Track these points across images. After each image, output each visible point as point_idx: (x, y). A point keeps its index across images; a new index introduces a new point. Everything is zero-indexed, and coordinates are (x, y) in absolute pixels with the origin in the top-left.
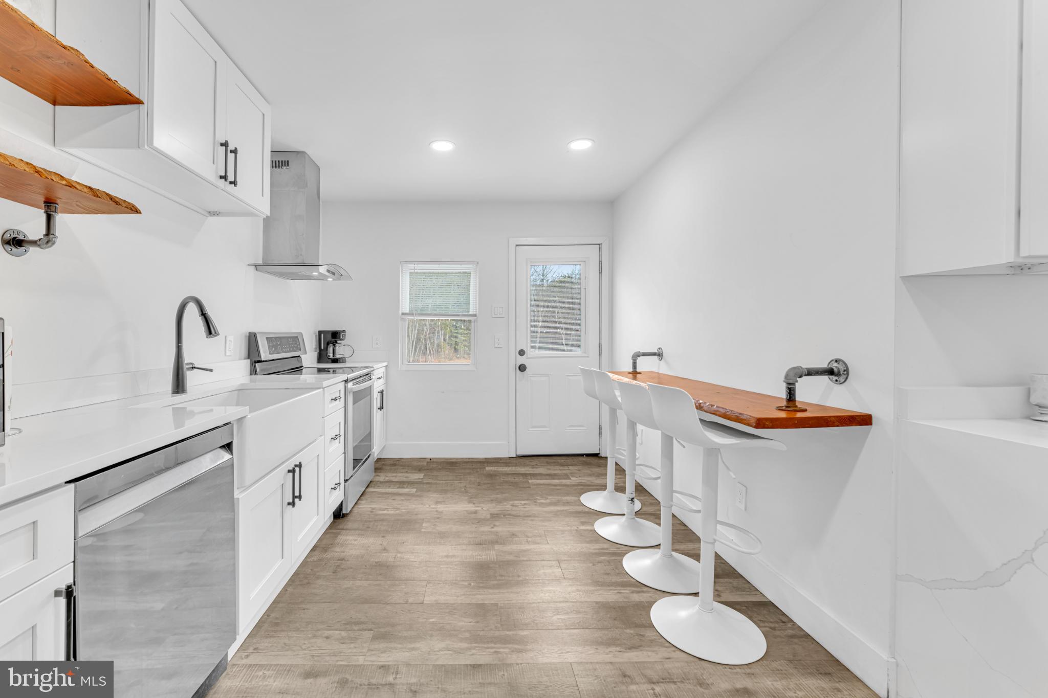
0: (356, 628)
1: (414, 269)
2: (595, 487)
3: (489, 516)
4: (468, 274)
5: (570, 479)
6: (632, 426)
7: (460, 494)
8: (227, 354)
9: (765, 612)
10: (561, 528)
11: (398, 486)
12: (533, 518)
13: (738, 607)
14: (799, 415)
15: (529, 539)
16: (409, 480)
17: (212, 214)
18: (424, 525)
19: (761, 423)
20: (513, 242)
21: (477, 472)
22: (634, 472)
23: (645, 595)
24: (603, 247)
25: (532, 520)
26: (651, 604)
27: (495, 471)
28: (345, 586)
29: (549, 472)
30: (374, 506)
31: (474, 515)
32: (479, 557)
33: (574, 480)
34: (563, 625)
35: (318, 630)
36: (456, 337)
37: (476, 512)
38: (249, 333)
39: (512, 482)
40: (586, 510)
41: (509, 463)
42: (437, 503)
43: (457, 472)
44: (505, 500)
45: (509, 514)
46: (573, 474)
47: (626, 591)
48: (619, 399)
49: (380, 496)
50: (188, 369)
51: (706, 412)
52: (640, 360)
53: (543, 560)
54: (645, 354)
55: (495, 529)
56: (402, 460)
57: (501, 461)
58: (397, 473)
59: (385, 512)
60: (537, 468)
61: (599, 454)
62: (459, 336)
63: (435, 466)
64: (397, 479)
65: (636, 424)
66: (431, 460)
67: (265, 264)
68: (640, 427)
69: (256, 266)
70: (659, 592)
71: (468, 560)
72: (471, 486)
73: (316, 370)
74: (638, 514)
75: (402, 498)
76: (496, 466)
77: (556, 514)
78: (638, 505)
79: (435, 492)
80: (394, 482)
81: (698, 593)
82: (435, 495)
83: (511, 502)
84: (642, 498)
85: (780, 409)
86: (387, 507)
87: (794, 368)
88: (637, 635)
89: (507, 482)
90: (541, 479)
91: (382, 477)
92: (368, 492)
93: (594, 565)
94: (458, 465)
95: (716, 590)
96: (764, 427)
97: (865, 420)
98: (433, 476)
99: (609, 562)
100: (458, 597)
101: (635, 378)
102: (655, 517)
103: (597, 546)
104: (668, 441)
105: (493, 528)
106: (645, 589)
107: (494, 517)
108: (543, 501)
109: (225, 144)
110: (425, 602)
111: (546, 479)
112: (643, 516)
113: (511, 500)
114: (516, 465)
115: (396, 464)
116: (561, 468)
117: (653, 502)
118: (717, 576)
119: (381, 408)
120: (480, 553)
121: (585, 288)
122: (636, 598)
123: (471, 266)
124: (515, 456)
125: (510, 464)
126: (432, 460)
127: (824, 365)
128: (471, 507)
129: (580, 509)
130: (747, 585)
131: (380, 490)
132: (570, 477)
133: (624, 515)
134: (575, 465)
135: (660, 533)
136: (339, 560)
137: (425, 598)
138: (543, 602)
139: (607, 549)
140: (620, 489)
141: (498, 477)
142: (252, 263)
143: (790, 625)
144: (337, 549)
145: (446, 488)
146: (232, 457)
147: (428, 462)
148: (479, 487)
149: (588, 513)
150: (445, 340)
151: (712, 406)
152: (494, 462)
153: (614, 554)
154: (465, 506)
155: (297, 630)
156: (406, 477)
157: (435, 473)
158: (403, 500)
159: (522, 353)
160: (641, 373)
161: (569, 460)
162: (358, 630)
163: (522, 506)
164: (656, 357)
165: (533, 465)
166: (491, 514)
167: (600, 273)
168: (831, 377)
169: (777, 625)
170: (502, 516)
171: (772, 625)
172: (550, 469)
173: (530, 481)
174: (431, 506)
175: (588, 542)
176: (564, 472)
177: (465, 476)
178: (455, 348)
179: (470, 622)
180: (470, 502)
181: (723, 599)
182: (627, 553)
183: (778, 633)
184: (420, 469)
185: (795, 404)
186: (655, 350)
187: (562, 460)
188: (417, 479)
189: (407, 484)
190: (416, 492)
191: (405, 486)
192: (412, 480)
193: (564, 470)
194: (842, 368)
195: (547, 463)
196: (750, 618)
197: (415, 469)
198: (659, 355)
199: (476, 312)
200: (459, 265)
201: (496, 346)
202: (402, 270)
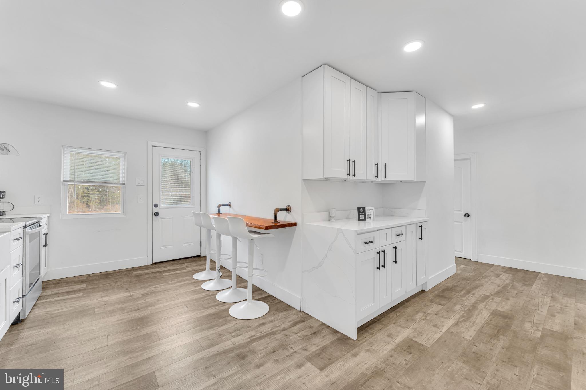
1: (75, 152)
2: (199, 271)
3: (141, 296)
5: (186, 269)
6: (219, 236)
7: (118, 289)
9: (269, 299)
10: (184, 291)
11: (66, 294)
12: (168, 291)
13: (260, 300)
14: (278, 224)
15: (168, 300)
16: (75, 290)
18: (95, 310)
19: (267, 228)
20: (151, 143)
21: (128, 276)
22: (220, 258)
23: (226, 306)
24: (202, 152)
25: (168, 292)
26: (229, 309)
27: (140, 273)
29: (174, 268)
30: (47, 310)
31: (132, 297)
32: (139, 315)
33: (188, 269)
34: (191, 328)
36: (88, 196)
37: (132, 296)
39: (152, 277)
40: (196, 281)
41: (148, 268)
42: (102, 297)
43: (113, 278)
44: (150, 286)
45: (154, 292)
46: (187, 267)
47: (218, 307)
48: (214, 226)
49: (51, 303)
51: (249, 226)
52: (221, 208)
53: (178, 307)
54: (223, 205)
55: (147, 300)
56: (64, 279)
57: (143, 268)
58: (62, 287)
59: (60, 311)
60: (166, 267)
61: (200, 255)
62: (91, 196)
63: (94, 278)
64: (63, 291)
65: (220, 235)
66: (89, 275)
68: (222, 236)
70: (232, 304)
71: (133, 318)
72: (125, 284)
74: (221, 277)
75: (73, 300)
76: (140, 271)
77: (181, 286)
78: (221, 274)
79: (99, 292)
80: (61, 293)
81: (247, 299)
82: (99, 293)
83: (154, 286)
84: (222, 271)
85: (272, 223)
86: (60, 308)
87: (276, 208)
88: (224, 320)
89: (149, 277)
90: (170, 272)
91: (48, 292)
92: (38, 303)
93: (203, 302)
94: (112, 274)
95: (253, 297)
96: (268, 229)
97: (295, 224)
98: (94, 284)
99: (210, 299)
100: (131, 336)
101: (219, 216)
102: (229, 277)
103: (204, 294)
104: (235, 239)
105: (145, 300)
106: (226, 304)
107: (145, 295)
108: (173, 282)
110: (109, 344)
111: (173, 272)
112: (223, 278)
113: (154, 285)
114: (152, 268)
115: (59, 282)
116: (181, 265)
117: (227, 271)
118: (253, 292)
119: (46, 245)
120: (140, 313)
121: (193, 173)
122: (223, 308)
123: (121, 154)
124: (151, 263)
125: (150, 268)
126: (91, 275)
127: (285, 207)
128: (128, 294)
129: (193, 281)
130: (264, 292)
131: (50, 300)
132: (186, 268)
133: (215, 279)
134: (188, 263)
135: (232, 282)
137: (109, 343)
138: (180, 323)
139: (208, 294)
140: (213, 269)
141: (142, 276)
143: (276, 300)
144: (23, 341)
145: (107, 288)
147: (87, 277)
148: (131, 283)
149: (197, 282)
150: (77, 198)
151: (251, 224)
152: (138, 269)
153: (212, 295)
154: (123, 294)
156: (71, 289)
157: (95, 282)
158: (73, 301)
159: (156, 206)
160: (222, 214)
161: (185, 261)
163: (160, 287)
164: (228, 207)
165: (164, 267)
166: (142, 294)
167: (201, 165)
168: (287, 211)
169: (272, 301)
170: (150, 294)
171: (271, 302)
172: (174, 267)
173: (163, 274)
174: (98, 300)
175: (199, 294)
176: (183, 267)
177: (120, 280)
178: (87, 204)
179: (141, 343)
180: (126, 292)
181: (255, 299)
182: (217, 294)
183: (273, 303)
184: (82, 282)
185: (277, 221)
186: (228, 203)
187: (180, 262)
188: (82, 288)
189: (74, 292)
190: (83, 295)
191: (73, 293)
192: (77, 289)
193: (183, 266)
194: (290, 208)
195: (172, 264)
196: (264, 302)
197: (78, 283)
198: (229, 205)
199: (125, 182)
200: (112, 152)
201: (139, 202)
202: (64, 151)
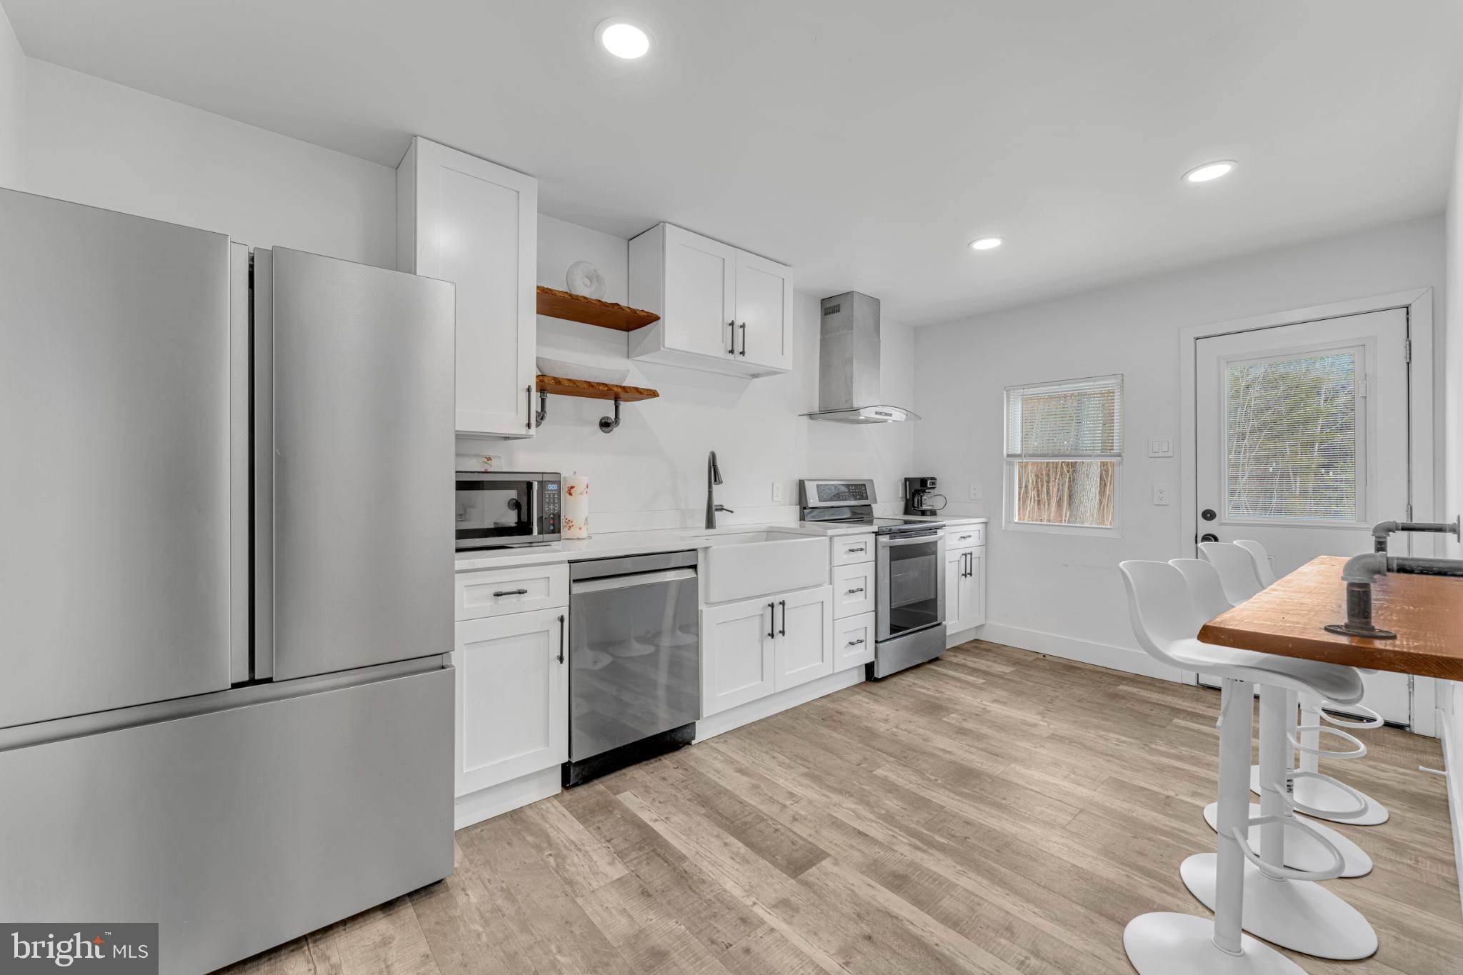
0: (799, 761)
1: (1025, 395)
3: (1046, 735)
4: (1110, 394)
8: (774, 499)
11: (967, 672)
17: (755, 376)
18: (951, 715)
20: (1191, 332)
21: (1099, 686)
24: (1415, 309)
27: (1130, 693)
28: (821, 732)
31: (1028, 727)
32: (979, 764)
35: (773, 750)
38: (800, 480)
39: (1140, 713)
41: (1174, 690)
42: (995, 701)
43: (1066, 678)
44: (1097, 728)
50: (717, 510)
54: (1409, 528)
56: (1005, 648)
57: (1159, 685)
58: (981, 659)
59: (924, 691)
63: (1043, 665)
64: (974, 665)
66: (1044, 656)
67: (822, 412)
69: (811, 416)
73: (903, 521)
75: (959, 684)
76: (1141, 688)
79: (1009, 690)
80: (967, 666)
82: (1005, 692)
86: (930, 687)
89: (1130, 710)
91: (958, 658)
92: (925, 667)
94: (1080, 671)
98: (1027, 673)
100: (911, 783)
107: (1057, 737)
108: (1162, 748)
109: (732, 324)
113: (1106, 731)
114: (1181, 696)
119: (968, 575)
120: (986, 761)
123: (1113, 381)
124: (1194, 683)
125: (1172, 693)
126: (1047, 658)
128: (1035, 719)
136: (836, 712)
137: (878, 770)
141: (1124, 701)
142: (806, 412)
144: (844, 704)
145: (1030, 690)
146: (694, 575)
147: (1037, 658)
148: (1077, 703)
152: (1144, 683)
154: (1027, 715)
155: (760, 743)
156: (987, 667)
157: (1032, 672)
159: (1209, 515)
162: (800, 764)
167: (1408, 362)
173: (1175, 720)
174: (983, 702)
179: (898, 806)
180: (1040, 714)
184: (1016, 663)
185: (1369, 623)
188: (1000, 671)
189: (981, 673)
190: (983, 683)
191: (976, 675)
192: (992, 671)
197: (1010, 662)
200: (1091, 381)
201: (1156, 502)
202: (1008, 398)
